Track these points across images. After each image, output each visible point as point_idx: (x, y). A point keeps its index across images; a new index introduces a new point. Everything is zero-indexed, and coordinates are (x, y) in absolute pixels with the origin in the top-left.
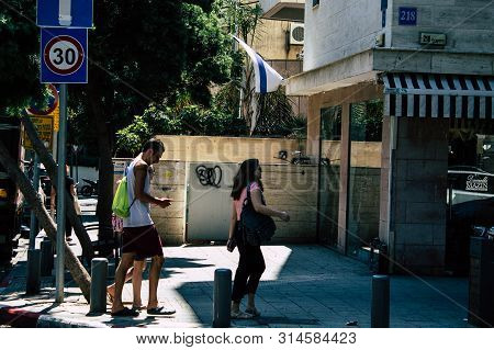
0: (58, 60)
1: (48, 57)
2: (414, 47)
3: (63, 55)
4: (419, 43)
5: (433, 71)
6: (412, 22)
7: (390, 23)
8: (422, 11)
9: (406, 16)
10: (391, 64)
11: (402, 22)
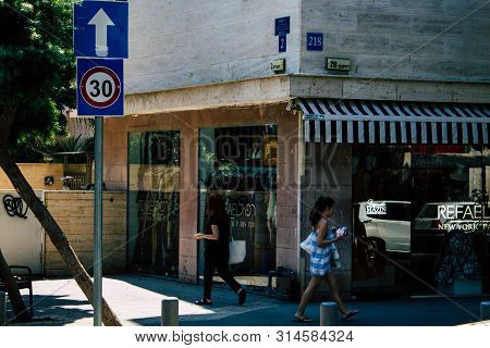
0: (95, 92)
1: (84, 89)
2: (322, 72)
3: (100, 87)
4: (326, 68)
5: (345, 97)
6: (319, 48)
7: (299, 49)
8: (328, 37)
9: (314, 41)
10: (306, 90)
11: (310, 48)
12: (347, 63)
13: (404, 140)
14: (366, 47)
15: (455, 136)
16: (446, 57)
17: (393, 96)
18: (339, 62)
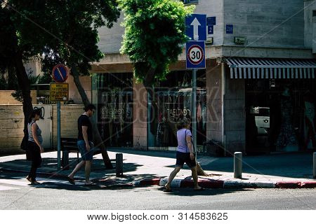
0: (193, 57)
1: (189, 56)
3: (195, 55)
4: (235, 42)
6: (231, 32)
7: (222, 33)
8: (235, 26)
9: (229, 29)
10: (229, 53)
11: (227, 32)
12: (243, 39)
13: (271, 77)
14: (251, 32)
15: (292, 75)
16: (284, 36)
17: (265, 56)
18: (241, 39)
